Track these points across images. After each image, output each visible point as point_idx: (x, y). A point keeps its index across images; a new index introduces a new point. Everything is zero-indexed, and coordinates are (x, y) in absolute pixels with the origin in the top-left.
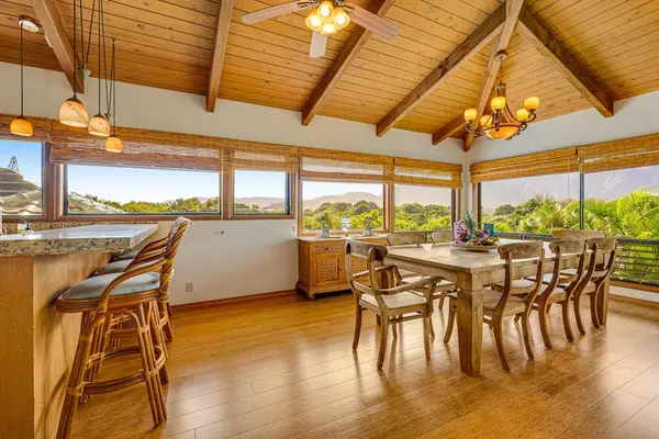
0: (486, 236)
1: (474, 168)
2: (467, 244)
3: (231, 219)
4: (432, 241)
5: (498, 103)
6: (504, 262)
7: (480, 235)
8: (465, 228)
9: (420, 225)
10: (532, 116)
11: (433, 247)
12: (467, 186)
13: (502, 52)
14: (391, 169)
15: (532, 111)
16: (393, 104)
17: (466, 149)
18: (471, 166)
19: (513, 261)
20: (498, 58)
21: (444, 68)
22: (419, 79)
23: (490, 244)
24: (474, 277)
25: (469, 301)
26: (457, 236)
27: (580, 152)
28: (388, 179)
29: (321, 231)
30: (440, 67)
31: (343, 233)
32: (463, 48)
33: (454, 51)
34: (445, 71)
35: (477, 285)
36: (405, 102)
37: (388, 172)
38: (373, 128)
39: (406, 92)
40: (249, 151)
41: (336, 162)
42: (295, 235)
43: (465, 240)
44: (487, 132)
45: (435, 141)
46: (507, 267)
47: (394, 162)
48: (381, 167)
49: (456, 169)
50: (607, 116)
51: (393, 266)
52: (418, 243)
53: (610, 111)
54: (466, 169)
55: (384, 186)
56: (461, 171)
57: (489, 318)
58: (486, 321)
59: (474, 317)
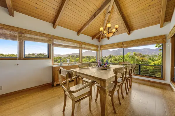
0: (107, 64)
2: (101, 67)
3: (23, 59)
4: (92, 66)
5: (109, 25)
6: (115, 75)
7: (105, 64)
8: (101, 62)
9: (89, 61)
10: (117, 30)
11: (92, 68)
12: (100, 51)
13: (109, 12)
14: (81, 45)
15: (117, 29)
16: (82, 26)
17: (99, 42)
18: (101, 46)
20: (108, 14)
21: (95, 15)
22: (88, 18)
23: (108, 67)
24: (106, 82)
25: (105, 91)
26: (98, 65)
27: (123, 43)
28: (81, 48)
29: (60, 63)
30: (94, 15)
31: (67, 64)
32: (100, 9)
33: (97, 10)
34: (95, 16)
35: (107, 85)
36: (85, 25)
37: (81, 46)
38: (76, 33)
39: (85, 22)
40: (31, 34)
41: (65, 42)
42: (51, 64)
43: (101, 66)
44: (106, 34)
45: (93, 39)
46: (116, 76)
47: (82, 43)
48: (79, 44)
49: (97, 47)
50: (129, 35)
51: (79, 76)
52: (88, 67)
53: (129, 34)
54: (99, 47)
55: (80, 50)
56: (98, 47)
57: (110, 94)
58: (109, 95)
59: (106, 97)
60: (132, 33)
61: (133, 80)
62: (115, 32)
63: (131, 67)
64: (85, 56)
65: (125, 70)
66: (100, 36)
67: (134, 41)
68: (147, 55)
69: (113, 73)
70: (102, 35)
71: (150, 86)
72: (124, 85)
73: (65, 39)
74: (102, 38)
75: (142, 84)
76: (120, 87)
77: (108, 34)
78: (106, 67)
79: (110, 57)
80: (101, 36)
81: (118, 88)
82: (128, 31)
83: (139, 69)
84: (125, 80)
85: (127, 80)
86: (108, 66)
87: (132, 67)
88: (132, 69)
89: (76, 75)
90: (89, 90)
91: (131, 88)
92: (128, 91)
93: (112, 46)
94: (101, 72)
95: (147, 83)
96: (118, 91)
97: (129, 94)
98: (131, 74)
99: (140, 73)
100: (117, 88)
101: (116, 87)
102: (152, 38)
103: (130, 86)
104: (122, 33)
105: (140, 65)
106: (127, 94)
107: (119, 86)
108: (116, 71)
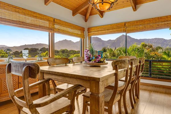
0: (100, 58)
1: (89, 29)
2: (91, 62)
4: (73, 62)
6: (114, 71)
7: (97, 58)
8: (89, 54)
11: (74, 65)
12: (86, 37)
17: (86, 20)
19: (119, 70)
23: (102, 62)
24: (101, 83)
26: (85, 58)
27: (126, 25)
28: (52, 30)
35: (102, 89)
37: (51, 26)
43: (90, 61)
44: (98, 5)
45: (74, 14)
46: (116, 75)
47: (54, 21)
48: (48, 22)
49: (82, 29)
50: (134, 11)
51: (50, 79)
52: (66, 64)
53: (135, 9)
54: (86, 30)
55: (49, 34)
56: (84, 31)
57: (107, 108)
58: (106, 110)
59: (100, 111)
60: (139, 7)
61: (140, 87)
62: (113, 3)
63: (138, 61)
64: (59, 50)
65: (130, 66)
66: (87, 9)
67: (142, 21)
68: (160, 48)
69: (112, 68)
70: (91, 6)
71: (166, 93)
72: (128, 93)
73: (19, 8)
74: (91, 15)
75: (154, 91)
76: (122, 97)
77: (103, 4)
78: (100, 62)
79: (105, 51)
80: (89, 11)
81: (120, 97)
82: (133, 5)
83: (150, 68)
84: (130, 84)
85: (132, 83)
86: (102, 60)
87: (140, 62)
88: (140, 66)
89: (43, 79)
90: (70, 104)
91: (138, 98)
92: (134, 103)
93: (108, 30)
94: (91, 69)
95: (161, 90)
96: (119, 102)
97: (135, 108)
98: (138, 75)
99: (150, 75)
100: (118, 98)
101: (116, 95)
102: (167, 17)
103: (137, 95)
104: (124, 7)
105: (150, 61)
106: (133, 107)
107: (121, 93)
108: (116, 66)
